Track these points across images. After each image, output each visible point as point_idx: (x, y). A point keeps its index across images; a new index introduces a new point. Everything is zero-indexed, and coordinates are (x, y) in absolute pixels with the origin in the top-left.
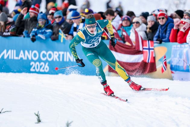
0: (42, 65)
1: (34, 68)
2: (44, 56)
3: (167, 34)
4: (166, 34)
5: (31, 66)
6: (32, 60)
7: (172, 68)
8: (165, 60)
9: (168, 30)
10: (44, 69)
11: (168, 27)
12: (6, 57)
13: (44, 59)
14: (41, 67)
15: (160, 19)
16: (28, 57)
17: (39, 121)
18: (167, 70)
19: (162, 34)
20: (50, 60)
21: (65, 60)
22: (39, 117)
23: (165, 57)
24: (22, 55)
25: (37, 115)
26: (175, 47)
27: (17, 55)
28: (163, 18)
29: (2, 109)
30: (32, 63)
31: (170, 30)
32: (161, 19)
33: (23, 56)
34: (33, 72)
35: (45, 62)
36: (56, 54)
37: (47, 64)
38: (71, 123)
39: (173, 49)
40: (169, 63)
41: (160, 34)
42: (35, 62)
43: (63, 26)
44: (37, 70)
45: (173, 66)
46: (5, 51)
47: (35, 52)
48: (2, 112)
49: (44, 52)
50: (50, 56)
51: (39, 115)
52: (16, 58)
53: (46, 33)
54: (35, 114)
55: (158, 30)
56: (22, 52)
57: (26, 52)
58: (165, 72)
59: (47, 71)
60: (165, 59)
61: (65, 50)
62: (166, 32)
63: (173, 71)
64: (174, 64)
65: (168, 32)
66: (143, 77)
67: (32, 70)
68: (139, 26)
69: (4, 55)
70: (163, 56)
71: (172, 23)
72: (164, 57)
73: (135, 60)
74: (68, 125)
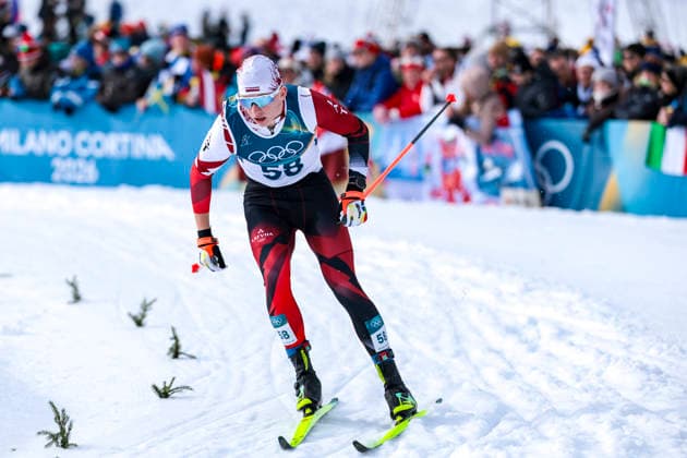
2: (85, 144)
5: (52, 170)
6: (56, 155)
10: (86, 174)
16: (45, 149)
17: (77, 298)
20: (99, 153)
21: (134, 154)
27: (22, 141)
30: (57, 163)
33: (34, 146)
37: (92, 163)
38: (151, 303)
42: (64, 158)
44: (69, 177)
47: (63, 135)
49: (83, 136)
50: (99, 145)
54: (67, 281)
56: (31, 137)
61: (134, 130)
67: (56, 176)
74: (145, 307)
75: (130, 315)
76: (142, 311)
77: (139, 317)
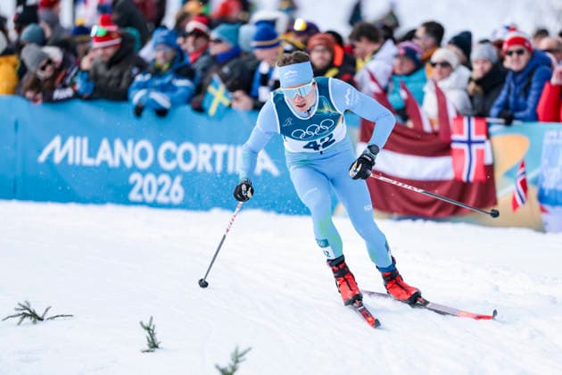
0: (164, 184)
1: (141, 191)
2: (170, 156)
3: (531, 100)
4: (526, 97)
5: (130, 187)
6: (134, 169)
7: (542, 198)
8: (524, 173)
9: (535, 85)
10: (168, 194)
11: (534, 78)
12: (58, 158)
13: (170, 166)
14: (160, 188)
15: (510, 53)
16: (122, 161)
17: (154, 345)
18: (527, 205)
19: (516, 97)
20: (187, 168)
21: (230, 169)
22: (152, 335)
23: (523, 165)
24: (105, 152)
25: (148, 329)
26: (552, 138)
27: (93, 152)
28: (520, 52)
29: (47, 310)
30: (135, 177)
31: (541, 88)
32: (515, 55)
33: (108, 157)
34: (135, 203)
35: (173, 174)
36: (205, 152)
37: (178, 179)
38: (244, 353)
39: (547, 142)
40: (536, 182)
41: (511, 99)
42: (144, 173)
43: (226, 70)
44: (149, 198)
45: (546, 193)
46: (57, 141)
47: (144, 144)
48: (45, 318)
49: (168, 145)
50: (187, 157)
51: (154, 327)
52: (88, 161)
53: (174, 89)
54: (142, 324)
55: (506, 87)
56: (105, 144)
57: (118, 144)
58: (522, 208)
59: (177, 200)
60: (521, 171)
61: (229, 143)
62: (526, 92)
63: (547, 207)
64: (549, 185)
65: (533, 93)
66: (458, 222)
67: (134, 196)
68: (448, 75)
69: (51, 155)
70: (517, 161)
71: (546, 68)
72: (519, 166)
73: (436, 171)
74: (237, 358)
75: (217, 367)
76: (232, 363)
77: (229, 370)
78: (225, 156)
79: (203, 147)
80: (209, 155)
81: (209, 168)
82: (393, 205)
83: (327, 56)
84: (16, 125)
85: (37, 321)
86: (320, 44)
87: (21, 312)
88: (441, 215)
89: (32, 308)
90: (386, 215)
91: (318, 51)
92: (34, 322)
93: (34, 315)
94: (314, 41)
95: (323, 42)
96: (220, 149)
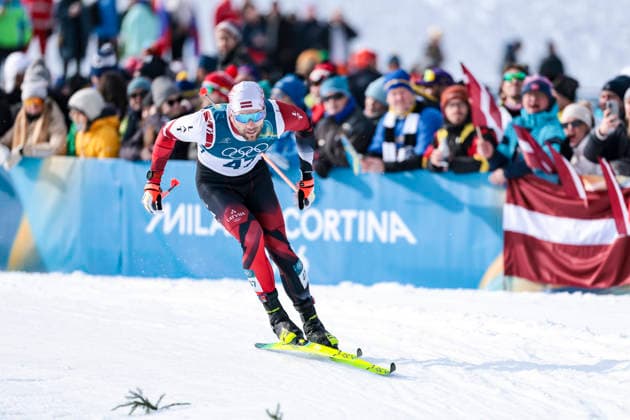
12: (168, 228)
13: (293, 235)
20: (311, 236)
21: (361, 237)
25: (275, 417)
29: (161, 398)
35: (296, 244)
36: (332, 220)
37: (302, 250)
46: (166, 210)
48: (159, 407)
49: (291, 212)
50: (312, 224)
51: (282, 414)
52: (200, 231)
54: (268, 411)
66: (623, 293)
69: (161, 223)
73: (595, 236)
78: (355, 222)
79: (330, 213)
80: (337, 221)
81: (337, 237)
82: (547, 276)
83: (464, 110)
84: (121, 192)
85: (151, 410)
86: (454, 98)
87: (132, 401)
88: (602, 285)
89: (145, 396)
90: (538, 287)
91: (453, 105)
92: (148, 412)
93: (147, 404)
94: (448, 94)
95: (458, 95)
96: (349, 215)
